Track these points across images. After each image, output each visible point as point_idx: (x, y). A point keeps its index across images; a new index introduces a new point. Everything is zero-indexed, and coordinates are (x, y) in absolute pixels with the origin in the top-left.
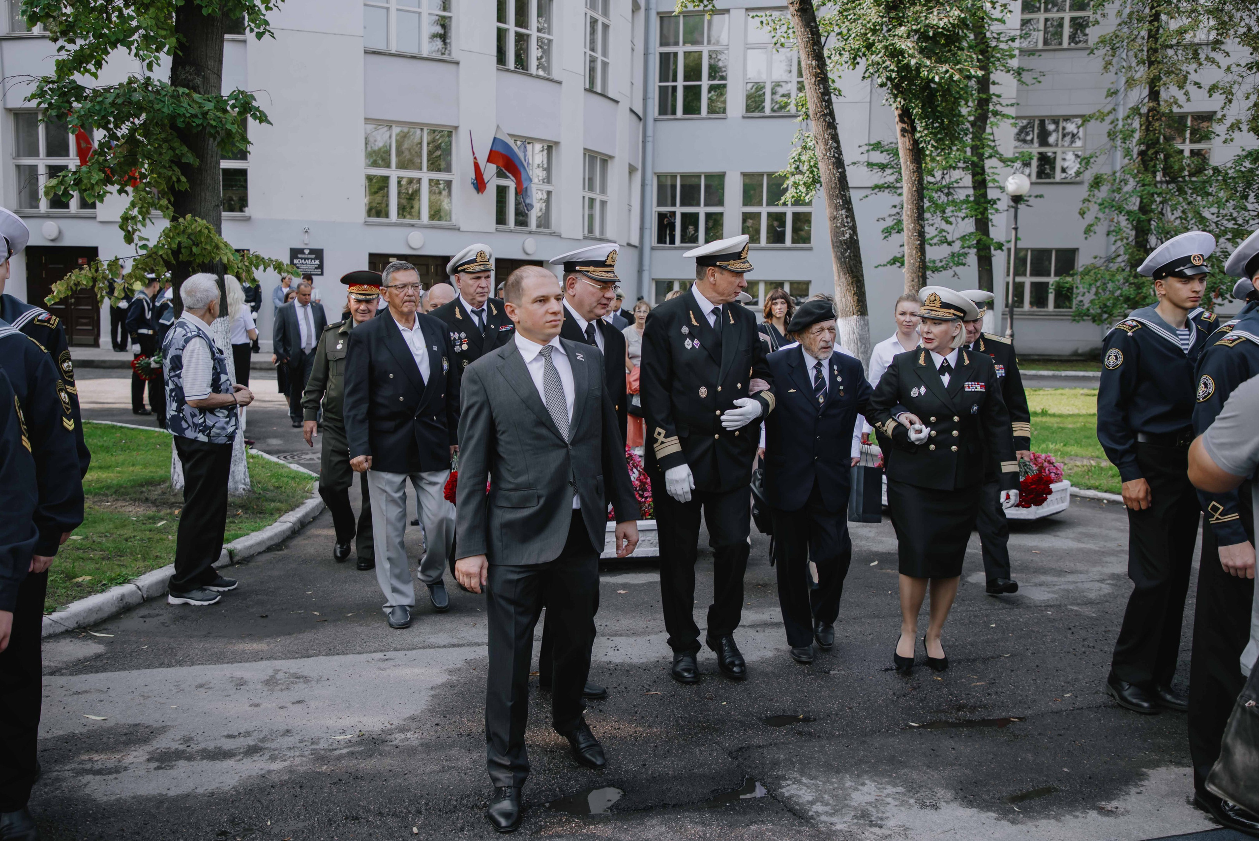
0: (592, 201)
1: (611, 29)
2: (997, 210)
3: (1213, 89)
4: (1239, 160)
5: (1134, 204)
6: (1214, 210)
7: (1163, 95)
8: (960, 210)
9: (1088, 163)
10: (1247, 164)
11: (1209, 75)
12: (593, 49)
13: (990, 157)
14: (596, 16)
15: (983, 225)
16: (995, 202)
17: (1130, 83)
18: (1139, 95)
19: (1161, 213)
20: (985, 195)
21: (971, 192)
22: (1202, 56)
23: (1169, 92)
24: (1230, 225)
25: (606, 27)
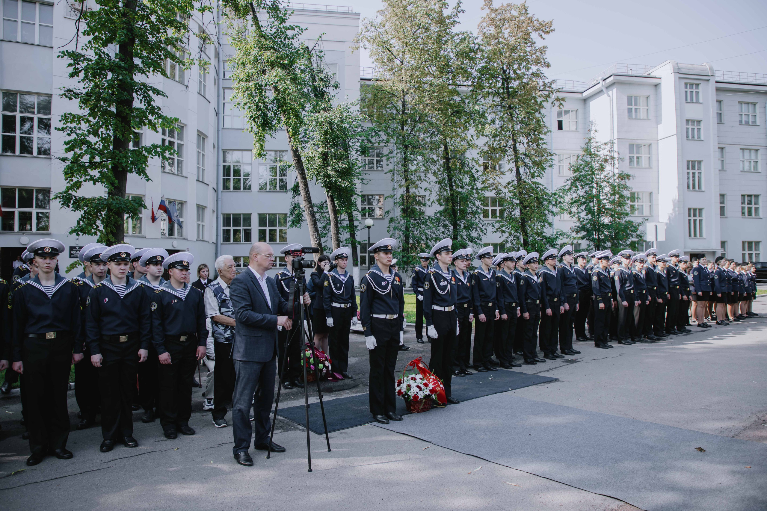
0: (199, 225)
1: (205, 156)
2: (358, 230)
3: (426, 189)
4: (436, 214)
5: (404, 228)
6: (429, 230)
7: (411, 190)
8: (345, 230)
9: (388, 213)
10: (438, 215)
11: (424, 185)
12: (198, 164)
13: (355, 211)
14: (199, 151)
15: (353, 235)
16: (357, 226)
17: (400, 186)
18: (403, 190)
19: (413, 231)
20: (353, 224)
21: (348, 222)
22: (422, 179)
23: (412, 190)
24: (434, 236)
25: (203, 155)
